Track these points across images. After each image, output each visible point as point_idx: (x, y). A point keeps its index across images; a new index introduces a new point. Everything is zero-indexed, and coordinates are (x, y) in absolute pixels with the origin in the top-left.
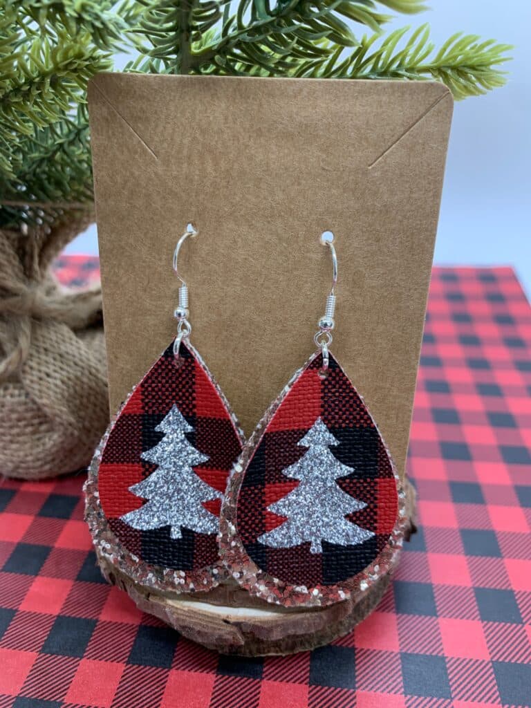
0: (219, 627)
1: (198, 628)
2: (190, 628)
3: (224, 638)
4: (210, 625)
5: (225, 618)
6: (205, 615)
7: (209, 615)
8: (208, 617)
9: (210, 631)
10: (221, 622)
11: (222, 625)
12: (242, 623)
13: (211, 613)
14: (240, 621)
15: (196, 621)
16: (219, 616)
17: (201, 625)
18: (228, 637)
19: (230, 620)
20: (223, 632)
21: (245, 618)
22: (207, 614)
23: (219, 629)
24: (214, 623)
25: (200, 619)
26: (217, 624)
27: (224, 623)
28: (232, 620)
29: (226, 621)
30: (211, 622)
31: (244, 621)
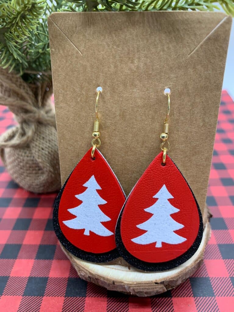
0: (155, 287)
1: (145, 291)
2: (141, 292)
3: (159, 291)
4: (150, 287)
5: (155, 282)
6: (145, 283)
7: (147, 282)
8: (147, 284)
9: (152, 290)
10: (155, 284)
11: (156, 286)
12: (164, 282)
13: (148, 281)
14: (163, 281)
15: (143, 287)
16: (152, 281)
17: (146, 288)
18: (160, 290)
19: (157, 282)
20: (158, 289)
21: (164, 279)
22: (146, 282)
23: (155, 288)
24: (152, 286)
25: (144, 286)
26: (153, 286)
27: (156, 284)
28: (159, 282)
29: (156, 283)
30: (150, 286)
31: (164, 280)
